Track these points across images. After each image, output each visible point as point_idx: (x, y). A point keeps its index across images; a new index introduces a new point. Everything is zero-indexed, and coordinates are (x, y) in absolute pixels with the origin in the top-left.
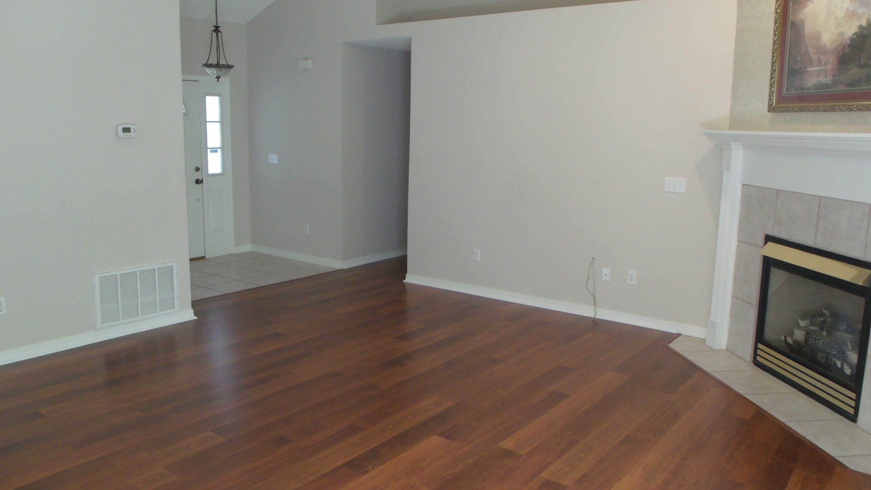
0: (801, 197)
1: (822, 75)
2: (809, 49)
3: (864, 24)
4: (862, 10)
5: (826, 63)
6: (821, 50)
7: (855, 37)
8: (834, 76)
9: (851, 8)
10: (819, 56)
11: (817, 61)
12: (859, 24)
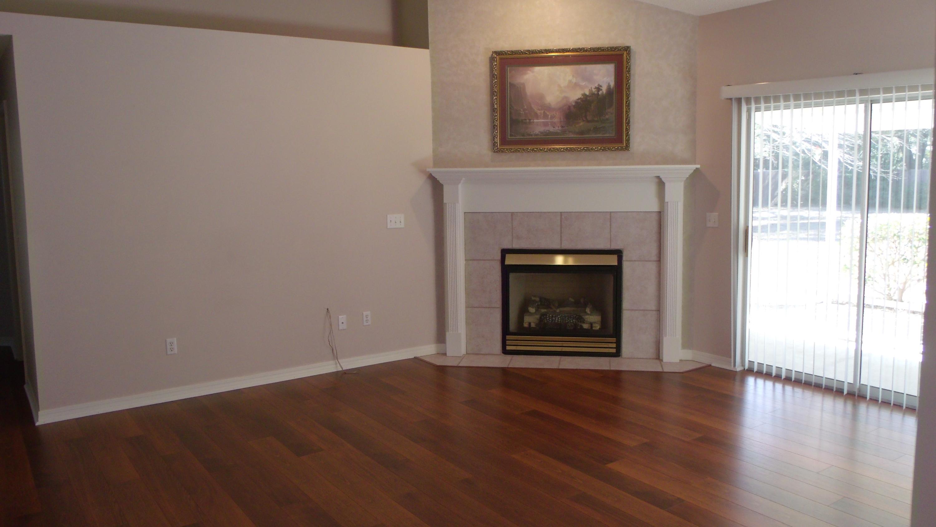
0: (541, 215)
1: (550, 126)
2: (533, 106)
3: (587, 93)
4: (584, 83)
5: (552, 117)
6: (547, 108)
7: (579, 101)
8: (562, 127)
9: (574, 80)
10: (544, 112)
11: (542, 115)
12: (583, 93)
